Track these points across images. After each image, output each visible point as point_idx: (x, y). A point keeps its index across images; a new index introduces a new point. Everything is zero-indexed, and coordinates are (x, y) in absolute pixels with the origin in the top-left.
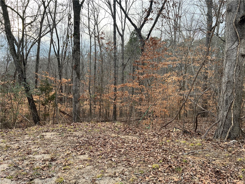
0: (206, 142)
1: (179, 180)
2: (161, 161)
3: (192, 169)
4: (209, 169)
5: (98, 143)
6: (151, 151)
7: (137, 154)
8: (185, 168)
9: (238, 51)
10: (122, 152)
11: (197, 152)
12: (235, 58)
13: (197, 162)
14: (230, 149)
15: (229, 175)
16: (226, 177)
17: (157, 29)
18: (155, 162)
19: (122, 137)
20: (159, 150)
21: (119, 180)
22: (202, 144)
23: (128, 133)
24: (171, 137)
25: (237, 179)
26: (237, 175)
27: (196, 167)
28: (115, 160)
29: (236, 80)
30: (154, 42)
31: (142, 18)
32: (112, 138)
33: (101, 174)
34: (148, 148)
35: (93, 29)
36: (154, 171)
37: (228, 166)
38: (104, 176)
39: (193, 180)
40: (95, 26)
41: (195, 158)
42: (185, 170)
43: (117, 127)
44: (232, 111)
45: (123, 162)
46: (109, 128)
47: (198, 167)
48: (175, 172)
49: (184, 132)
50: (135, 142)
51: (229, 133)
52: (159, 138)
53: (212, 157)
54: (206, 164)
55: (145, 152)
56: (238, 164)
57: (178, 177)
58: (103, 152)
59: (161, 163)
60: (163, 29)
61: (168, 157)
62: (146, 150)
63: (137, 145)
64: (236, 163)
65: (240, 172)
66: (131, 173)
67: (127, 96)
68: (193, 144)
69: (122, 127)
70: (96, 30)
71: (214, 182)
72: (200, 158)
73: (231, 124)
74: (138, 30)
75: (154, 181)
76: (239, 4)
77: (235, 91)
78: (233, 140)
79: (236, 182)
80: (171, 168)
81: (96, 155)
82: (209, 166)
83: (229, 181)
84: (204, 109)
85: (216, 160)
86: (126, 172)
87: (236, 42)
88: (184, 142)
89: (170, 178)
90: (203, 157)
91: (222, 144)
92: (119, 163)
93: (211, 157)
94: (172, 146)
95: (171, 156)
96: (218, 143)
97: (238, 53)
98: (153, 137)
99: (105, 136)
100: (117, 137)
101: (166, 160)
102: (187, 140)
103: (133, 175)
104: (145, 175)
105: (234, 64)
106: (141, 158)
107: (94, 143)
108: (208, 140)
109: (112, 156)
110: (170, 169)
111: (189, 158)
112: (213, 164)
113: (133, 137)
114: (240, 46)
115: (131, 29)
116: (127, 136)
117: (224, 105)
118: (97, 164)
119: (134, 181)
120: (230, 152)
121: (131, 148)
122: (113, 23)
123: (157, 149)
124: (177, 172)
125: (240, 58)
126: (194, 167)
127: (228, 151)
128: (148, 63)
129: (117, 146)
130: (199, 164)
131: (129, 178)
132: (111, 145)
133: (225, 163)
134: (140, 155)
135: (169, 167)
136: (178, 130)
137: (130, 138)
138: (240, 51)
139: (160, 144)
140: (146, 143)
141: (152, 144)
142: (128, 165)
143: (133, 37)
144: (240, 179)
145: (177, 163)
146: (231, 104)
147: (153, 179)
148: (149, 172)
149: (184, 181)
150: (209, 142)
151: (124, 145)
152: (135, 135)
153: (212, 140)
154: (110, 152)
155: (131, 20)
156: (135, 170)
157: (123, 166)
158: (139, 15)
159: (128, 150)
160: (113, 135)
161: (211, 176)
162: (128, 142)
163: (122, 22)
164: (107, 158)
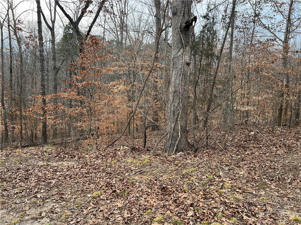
0: (154, 158)
1: (123, 205)
2: (104, 187)
3: (138, 190)
4: (156, 187)
5: (16, 177)
6: (91, 177)
7: (74, 184)
8: (131, 190)
9: (184, 58)
10: (53, 183)
11: (144, 170)
12: (180, 67)
13: (144, 181)
14: (177, 162)
15: (174, 189)
16: (172, 193)
17: (98, 26)
18: (96, 189)
19: (54, 165)
20: (102, 174)
21: (46, 221)
22: (150, 161)
23: (62, 158)
24: (117, 157)
25: (182, 192)
26: (182, 188)
27: (143, 186)
28: (41, 196)
29: (182, 89)
30: (94, 41)
31: (79, 9)
32: (39, 168)
33: (18, 219)
34: (88, 174)
35: (6, 14)
36: (94, 201)
37: (174, 180)
38: (23, 221)
39: (139, 202)
40: (8, 11)
41: (143, 177)
42: (130, 193)
43: (46, 152)
44: (179, 122)
45: (53, 197)
46: (35, 155)
47: (145, 186)
48: (119, 197)
49: (132, 149)
50: (71, 168)
51: (177, 146)
52: (103, 160)
53: (160, 173)
54: (153, 182)
55: (84, 180)
56: (183, 176)
57: (123, 202)
58: (24, 188)
59: (103, 189)
60: (107, 26)
61: (112, 181)
62: (86, 177)
63: (74, 172)
64: (181, 176)
65: (185, 185)
66: (64, 208)
67: (61, 109)
68: (141, 162)
69: (53, 151)
70: (10, 16)
71: (160, 200)
72: (148, 176)
73: (179, 136)
74: (74, 24)
75: (94, 213)
76: (184, 7)
77: (181, 101)
78: (180, 153)
79: (181, 196)
80: (115, 194)
81: (12, 193)
82: (156, 183)
83: (174, 196)
84: (154, 122)
85: (163, 176)
86: (57, 209)
87: (181, 49)
88: (132, 160)
89: (113, 205)
90: (150, 175)
91: (170, 158)
92: (47, 199)
93: (158, 174)
94: (118, 167)
95: (115, 179)
96: (165, 157)
97: (183, 61)
98: (96, 160)
99: (27, 166)
100: (46, 166)
101: (109, 185)
102: (135, 158)
103: (66, 211)
104: (83, 208)
105: (180, 73)
106: (78, 187)
107: (10, 178)
108: (156, 155)
109: (37, 192)
110: (113, 194)
111: (136, 178)
112: (160, 181)
113: (69, 163)
114: (185, 54)
115: (65, 21)
116: (60, 163)
117: (172, 116)
118: (13, 206)
119: (68, 218)
120: (177, 165)
121: (65, 177)
122: (36, 10)
123: (100, 174)
124: (122, 197)
125: (185, 66)
126: (140, 187)
127: (175, 165)
128: (88, 67)
129: (45, 177)
130: (146, 183)
131: (61, 216)
132: (37, 177)
133: (171, 178)
134: (78, 184)
135: (112, 192)
136: (126, 147)
137: (65, 165)
138: (185, 59)
139: (104, 166)
140: (86, 168)
141: (94, 168)
142: (60, 199)
143: (68, 32)
144: (185, 192)
145: (122, 186)
146: (178, 115)
147: (93, 210)
148: (88, 202)
149: (129, 205)
150: (157, 158)
151: (55, 174)
152: (72, 159)
153: (160, 155)
154: (35, 186)
155: (65, 9)
156: (69, 204)
157: (54, 202)
158: (75, 5)
159: (61, 180)
160: (41, 163)
161: (157, 194)
162: (62, 170)
163: (51, 11)
164: (30, 196)
